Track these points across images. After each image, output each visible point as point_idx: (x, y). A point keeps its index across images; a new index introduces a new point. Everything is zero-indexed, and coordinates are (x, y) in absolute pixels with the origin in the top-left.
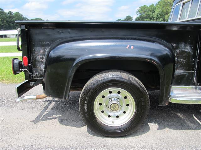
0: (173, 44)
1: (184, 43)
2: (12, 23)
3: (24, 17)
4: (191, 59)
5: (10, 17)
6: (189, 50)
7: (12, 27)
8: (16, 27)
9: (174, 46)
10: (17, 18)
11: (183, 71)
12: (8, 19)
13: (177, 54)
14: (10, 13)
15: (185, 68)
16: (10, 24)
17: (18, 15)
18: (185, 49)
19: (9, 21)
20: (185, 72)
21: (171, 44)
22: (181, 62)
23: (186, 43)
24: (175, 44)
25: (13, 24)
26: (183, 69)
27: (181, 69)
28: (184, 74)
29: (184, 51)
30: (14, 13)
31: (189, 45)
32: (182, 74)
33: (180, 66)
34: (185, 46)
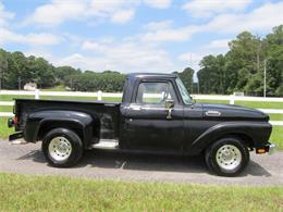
9: (100, 115)
13: (103, 120)
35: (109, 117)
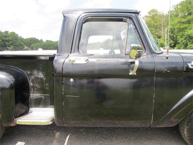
0: (27, 72)
1: (37, 70)
2: (7, 42)
3: (19, 36)
4: (44, 84)
5: (5, 36)
6: (42, 76)
7: (7, 45)
8: (11, 45)
9: (28, 74)
10: (12, 37)
11: (39, 95)
12: (3, 38)
13: (32, 80)
14: (7, 32)
15: (40, 92)
16: (5, 43)
17: (13, 35)
18: (38, 75)
19: (5, 40)
20: (41, 96)
21: (26, 72)
22: (36, 87)
23: (38, 70)
24: (29, 71)
25: (9, 43)
26: (39, 93)
27: (38, 93)
28: (41, 97)
29: (38, 78)
30: (10, 33)
31: (41, 72)
32: (39, 97)
33: (37, 90)
34: (38, 73)
35: (41, 75)
